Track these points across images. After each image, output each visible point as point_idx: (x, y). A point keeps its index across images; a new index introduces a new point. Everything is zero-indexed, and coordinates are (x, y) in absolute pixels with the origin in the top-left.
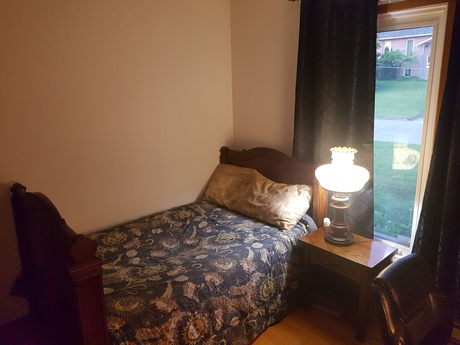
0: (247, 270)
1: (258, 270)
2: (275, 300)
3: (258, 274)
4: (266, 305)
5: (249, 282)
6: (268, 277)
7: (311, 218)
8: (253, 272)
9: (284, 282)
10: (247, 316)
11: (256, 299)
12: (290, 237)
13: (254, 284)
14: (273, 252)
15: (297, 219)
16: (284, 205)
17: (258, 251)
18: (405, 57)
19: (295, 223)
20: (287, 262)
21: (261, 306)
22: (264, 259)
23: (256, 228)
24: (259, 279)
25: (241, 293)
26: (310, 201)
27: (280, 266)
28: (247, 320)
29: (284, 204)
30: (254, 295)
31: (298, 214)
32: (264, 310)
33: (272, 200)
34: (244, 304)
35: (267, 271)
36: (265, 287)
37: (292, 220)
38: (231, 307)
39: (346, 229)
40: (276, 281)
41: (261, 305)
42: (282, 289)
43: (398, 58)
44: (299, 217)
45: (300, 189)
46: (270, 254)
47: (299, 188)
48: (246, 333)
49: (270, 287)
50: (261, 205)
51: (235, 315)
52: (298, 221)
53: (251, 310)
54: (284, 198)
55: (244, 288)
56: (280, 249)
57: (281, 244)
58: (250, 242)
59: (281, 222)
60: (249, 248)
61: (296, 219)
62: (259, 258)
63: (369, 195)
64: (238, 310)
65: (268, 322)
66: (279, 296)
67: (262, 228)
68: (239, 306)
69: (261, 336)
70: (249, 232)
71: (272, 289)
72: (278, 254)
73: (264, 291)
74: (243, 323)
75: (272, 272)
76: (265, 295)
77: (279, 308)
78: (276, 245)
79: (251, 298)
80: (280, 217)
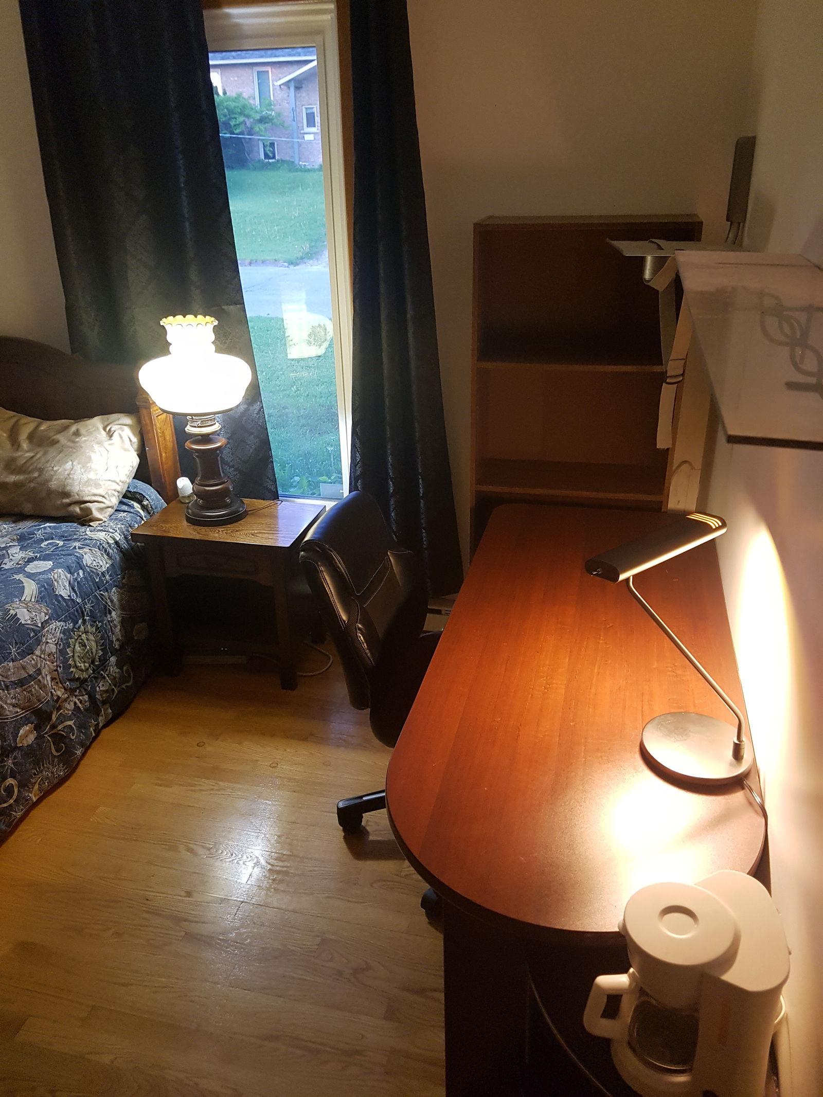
0: (29, 622)
1: (55, 616)
2: (105, 670)
3: (57, 626)
4: (88, 686)
5: (39, 647)
6: (79, 627)
7: (149, 486)
8: (45, 624)
9: (117, 630)
10: (51, 719)
11: (64, 676)
12: (112, 533)
13: (53, 648)
14: (81, 572)
15: (118, 492)
16: (79, 466)
17: (45, 576)
18: (256, 112)
19: (114, 501)
20: (116, 586)
21: (78, 691)
22: (64, 591)
23: (22, 534)
24: (62, 635)
25: (27, 673)
26: (138, 448)
27: (102, 599)
28: (54, 727)
29: (79, 464)
30: (56, 670)
31: (118, 481)
32: (86, 697)
33: (47, 462)
34: (38, 694)
35: (76, 613)
36: (78, 648)
37: (106, 496)
38: (11, 708)
39: (227, 489)
40: (99, 632)
41: (78, 688)
42: (117, 645)
43: (241, 113)
44: (122, 488)
45: (108, 425)
46: (74, 577)
47: (106, 424)
48: (55, 753)
49: (88, 648)
50: (21, 477)
51: (26, 721)
52: (121, 496)
53: (58, 703)
54: (75, 450)
55: (31, 661)
56: (94, 562)
57: (96, 551)
58: (18, 564)
59: (82, 506)
60: (19, 577)
61: (116, 494)
62: (52, 592)
63: (256, 415)
64: (27, 711)
65: (100, 718)
66: (113, 659)
67: (39, 530)
68: (29, 700)
69: (89, 752)
70: (8, 545)
71: (94, 650)
72: (91, 573)
73: (77, 659)
74: (46, 733)
75: (87, 613)
76: (82, 665)
77: (118, 685)
78: (83, 555)
79: (52, 679)
80: (76, 495)
